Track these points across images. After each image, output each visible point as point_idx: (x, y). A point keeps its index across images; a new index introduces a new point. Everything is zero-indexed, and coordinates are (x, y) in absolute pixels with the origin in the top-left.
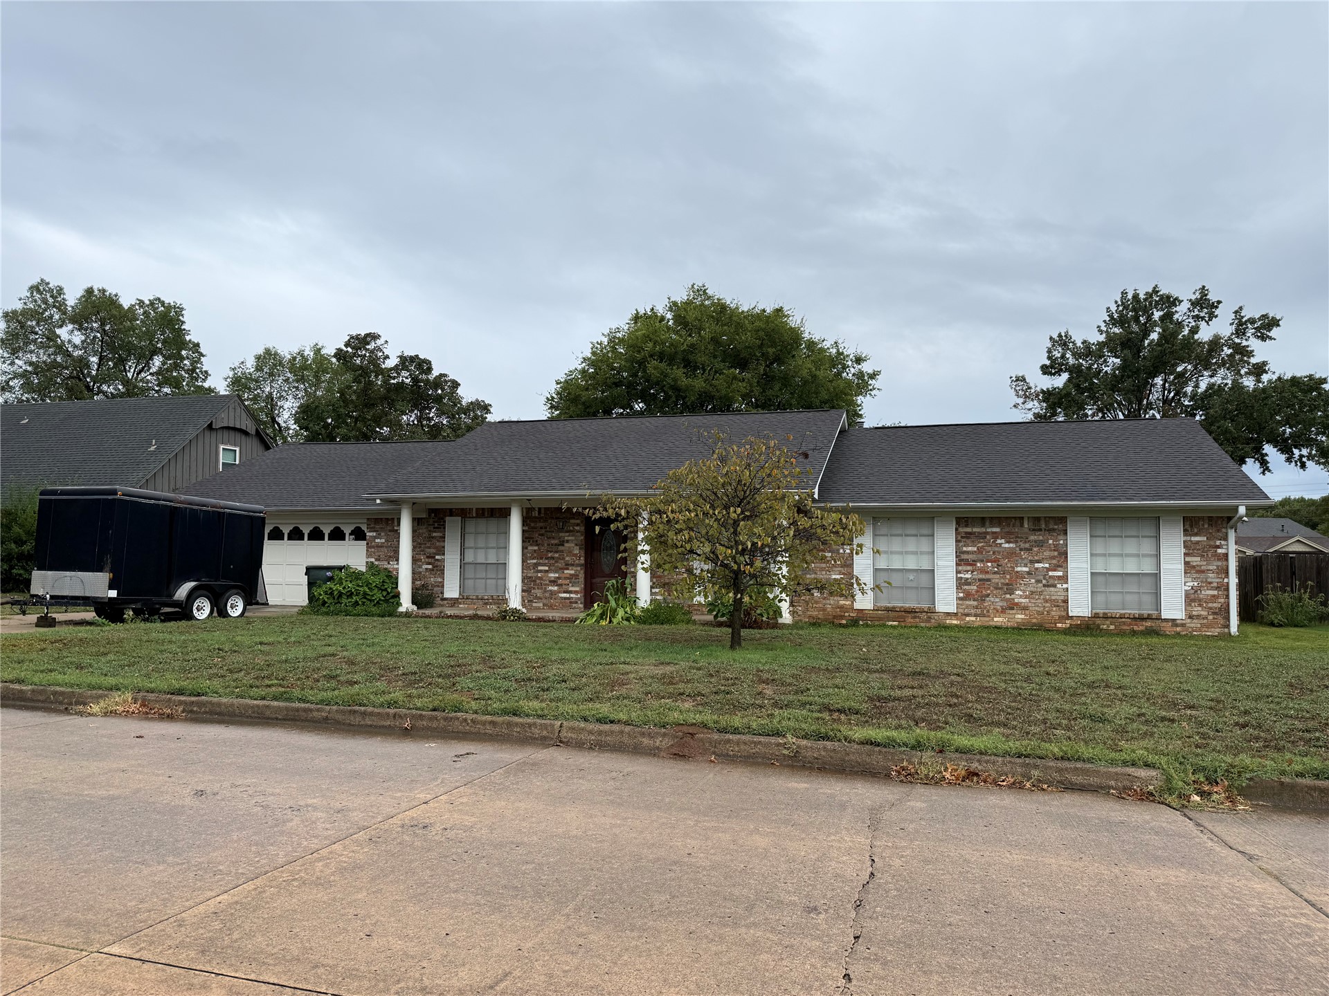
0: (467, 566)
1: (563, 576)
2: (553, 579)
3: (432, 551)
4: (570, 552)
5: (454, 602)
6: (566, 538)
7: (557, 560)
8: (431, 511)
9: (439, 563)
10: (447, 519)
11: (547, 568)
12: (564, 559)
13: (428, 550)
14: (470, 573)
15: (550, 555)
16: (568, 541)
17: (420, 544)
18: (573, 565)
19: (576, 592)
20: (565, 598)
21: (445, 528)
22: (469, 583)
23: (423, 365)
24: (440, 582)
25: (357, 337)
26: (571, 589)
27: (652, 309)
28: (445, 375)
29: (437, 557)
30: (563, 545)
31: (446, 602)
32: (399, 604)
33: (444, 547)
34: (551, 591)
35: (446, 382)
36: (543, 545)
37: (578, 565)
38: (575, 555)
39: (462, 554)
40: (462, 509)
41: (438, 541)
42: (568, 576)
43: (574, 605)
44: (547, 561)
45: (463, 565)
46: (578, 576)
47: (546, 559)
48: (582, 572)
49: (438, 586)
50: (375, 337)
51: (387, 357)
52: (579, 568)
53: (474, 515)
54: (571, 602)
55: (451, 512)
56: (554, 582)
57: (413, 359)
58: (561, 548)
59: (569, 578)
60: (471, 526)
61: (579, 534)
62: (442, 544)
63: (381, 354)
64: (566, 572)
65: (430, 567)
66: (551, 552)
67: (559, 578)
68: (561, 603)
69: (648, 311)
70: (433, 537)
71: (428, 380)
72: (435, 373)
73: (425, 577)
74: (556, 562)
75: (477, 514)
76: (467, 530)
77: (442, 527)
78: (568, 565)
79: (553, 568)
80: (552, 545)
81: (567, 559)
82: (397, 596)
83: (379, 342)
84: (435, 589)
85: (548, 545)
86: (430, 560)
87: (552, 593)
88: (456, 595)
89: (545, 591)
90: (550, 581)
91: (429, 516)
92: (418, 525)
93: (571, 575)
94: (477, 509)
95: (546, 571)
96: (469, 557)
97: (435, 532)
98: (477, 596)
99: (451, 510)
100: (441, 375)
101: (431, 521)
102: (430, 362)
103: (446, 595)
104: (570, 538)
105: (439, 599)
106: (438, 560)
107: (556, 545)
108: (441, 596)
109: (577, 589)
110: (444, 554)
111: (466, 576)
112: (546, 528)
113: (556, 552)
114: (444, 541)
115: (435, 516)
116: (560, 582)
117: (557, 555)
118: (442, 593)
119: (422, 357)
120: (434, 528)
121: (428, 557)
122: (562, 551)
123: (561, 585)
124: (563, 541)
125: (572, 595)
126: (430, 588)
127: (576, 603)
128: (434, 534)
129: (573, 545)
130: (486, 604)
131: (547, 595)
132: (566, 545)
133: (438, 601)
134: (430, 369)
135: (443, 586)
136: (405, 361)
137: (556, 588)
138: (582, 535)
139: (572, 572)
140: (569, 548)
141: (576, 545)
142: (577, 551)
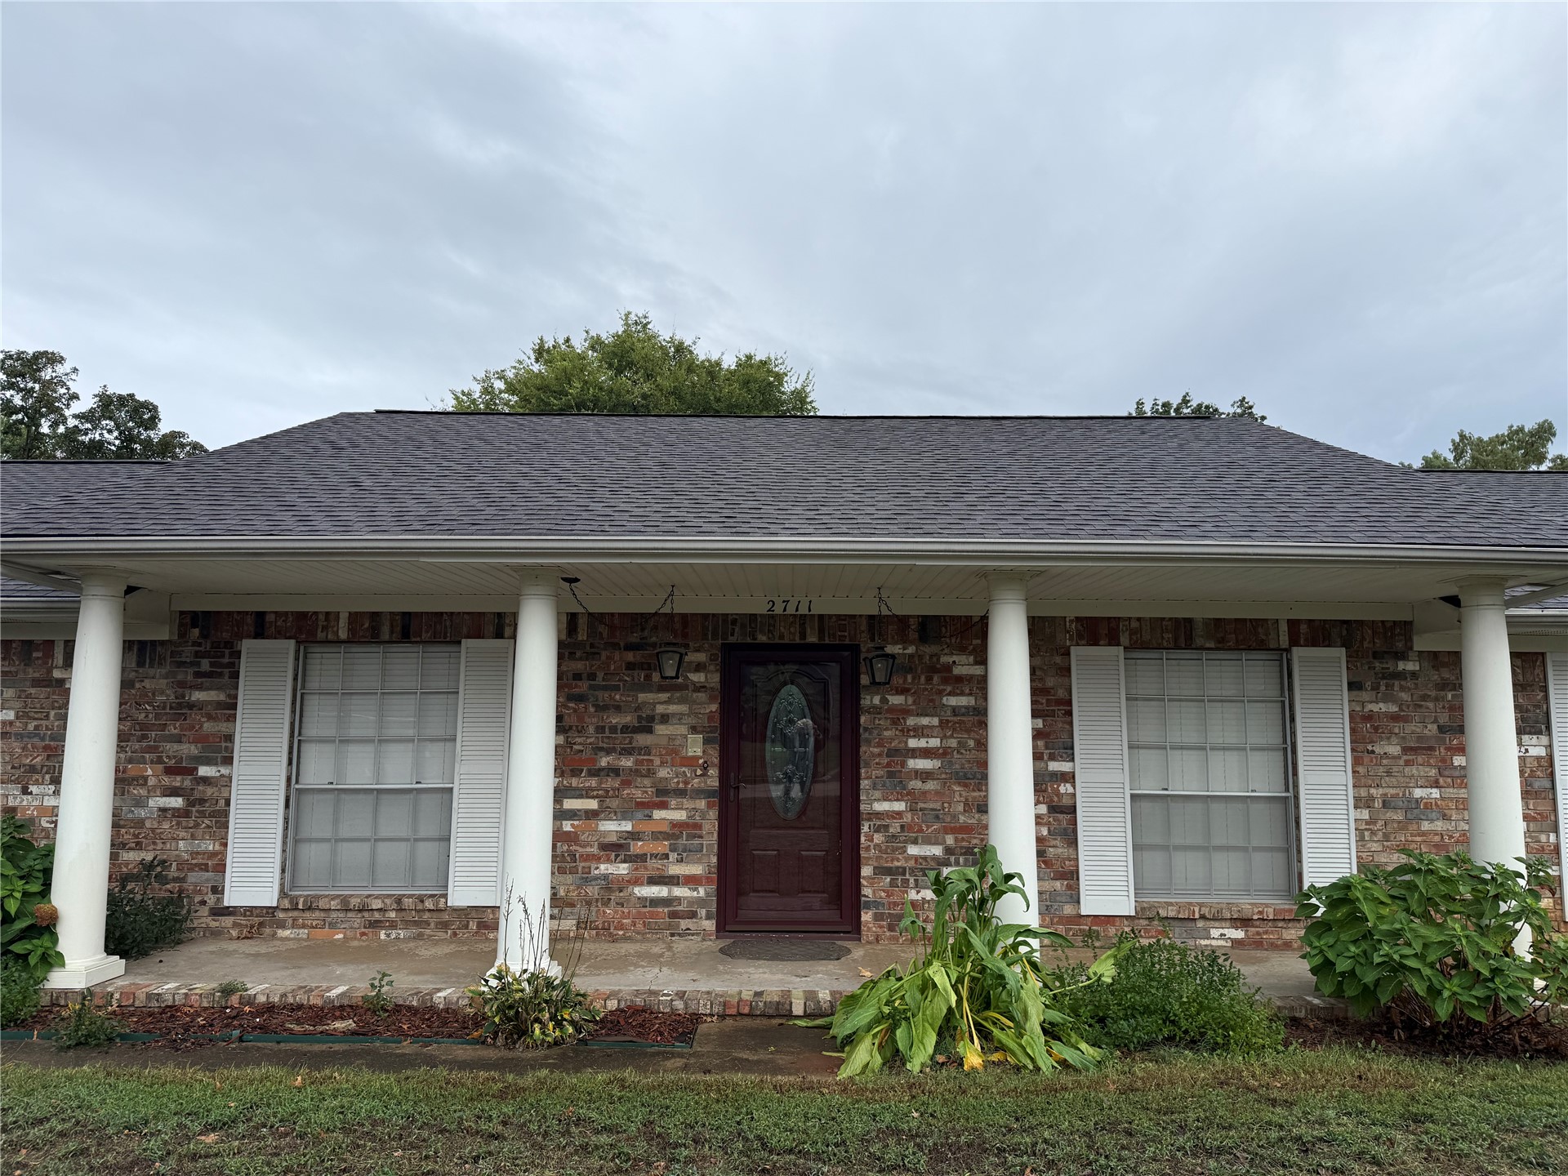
0: (307, 799)
1: (647, 828)
2: (613, 839)
3: (188, 749)
4: (673, 754)
5: (258, 922)
6: (660, 709)
7: (628, 778)
8: (194, 619)
9: (210, 791)
10: (247, 645)
11: (593, 804)
12: (650, 773)
13: (171, 748)
14: (317, 822)
15: (604, 762)
16: (665, 719)
17: (144, 727)
18: (681, 793)
19: (691, 881)
20: (655, 902)
21: (235, 675)
22: (313, 855)
23: (143, 413)
24: (213, 854)
25: (20, 356)
26: (675, 870)
27: (568, 340)
28: (183, 435)
29: (204, 771)
30: (650, 730)
31: (227, 921)
32: (51, 960)
33: (230, 738)
34: (605, 877)
35: (183, 446)
36: (581, 731)
37: (698, 793)
38: (691, 762)
39: (294, 759)
40: (302, 616)
41: (210, 717)
42: (666, 828)
43: (684, 924)
44: (593, 782)
45: (295, 797)
46: (698, 826)
47: (595, 773)
48: (713, 814)
49: (204, 868)
50: (54, 359)
51: (75, 397)
52: (702, 804)
53: (343, 635)
54: (674, 915)
55: (261, 625)
56: (615, 849)
57: (124, 401)
58: (642, 739)
59: (666, 836)
60: (326, 666)
61: (702, 696)
62: (223, 727)
63: (63, 391)
64: (658, 814)
65: (177, 802)
66: (608, 752)
67: (634, 836)
68: (640, 916)
69: (561, 341)
70: (191, 706)
71: (149, 440)
72: (164, 428)
73: (156, 836)
74: (626, 783)
75: (352, 630)
76: (314, 683)
77: (225, 670)
78: (663, 795)
79: (614, 803)
80: (613, 729)
81: (663, 773)
82: (46, 927)
83: (61, 369)
84: (193, 877)
85: (600, 729)
86: (177, 781)
87: (610, 885)
88: (265, 895)
89: (587, 880)
90: (605, 847)
91: (182, 635)
92: (141, 664)
93: (675, 824)
94: (354, 617)
95: (591, 815)
96: (317, 770)
97: (200, 688)
98: (345, 900)
99: (260, 616)
100: (175, 435)
101: (188, 652)
102: (155, 408)
103: (231, 898)
104: (672, 708)
105: (205, 911)
106: (206, 780)
107: (625, 729)
108: (211, 899)
109: (696, 869)
110: (228, 761)
111: (305, 833)
112: (592, 676)
113: (627, 752)
114: (232, 718)
115: (204, 636)
116: (637, 847)
117: (627, 762)
118: (218, 890)
119: (140, 397)
120: (198, 675)
121: (169, 771)
122: (647, 750)
123: (641, 858)
124: (651, 719)
125: (679, 891)
126: (173, 872)
127: (693, 915)
128: (198, 696)
129: (683, 730)
130: (375, 925)
131: (593, 891)
132: (661, 729)
133: (203, 918)
134: (153, 422)
135: (221, 868)
136: (108, 404)
137: (623, 869)
138: (712, 699)
139: (680, 816)
140: (671, 738)
141: (694, 730)
142: (695, 747)
